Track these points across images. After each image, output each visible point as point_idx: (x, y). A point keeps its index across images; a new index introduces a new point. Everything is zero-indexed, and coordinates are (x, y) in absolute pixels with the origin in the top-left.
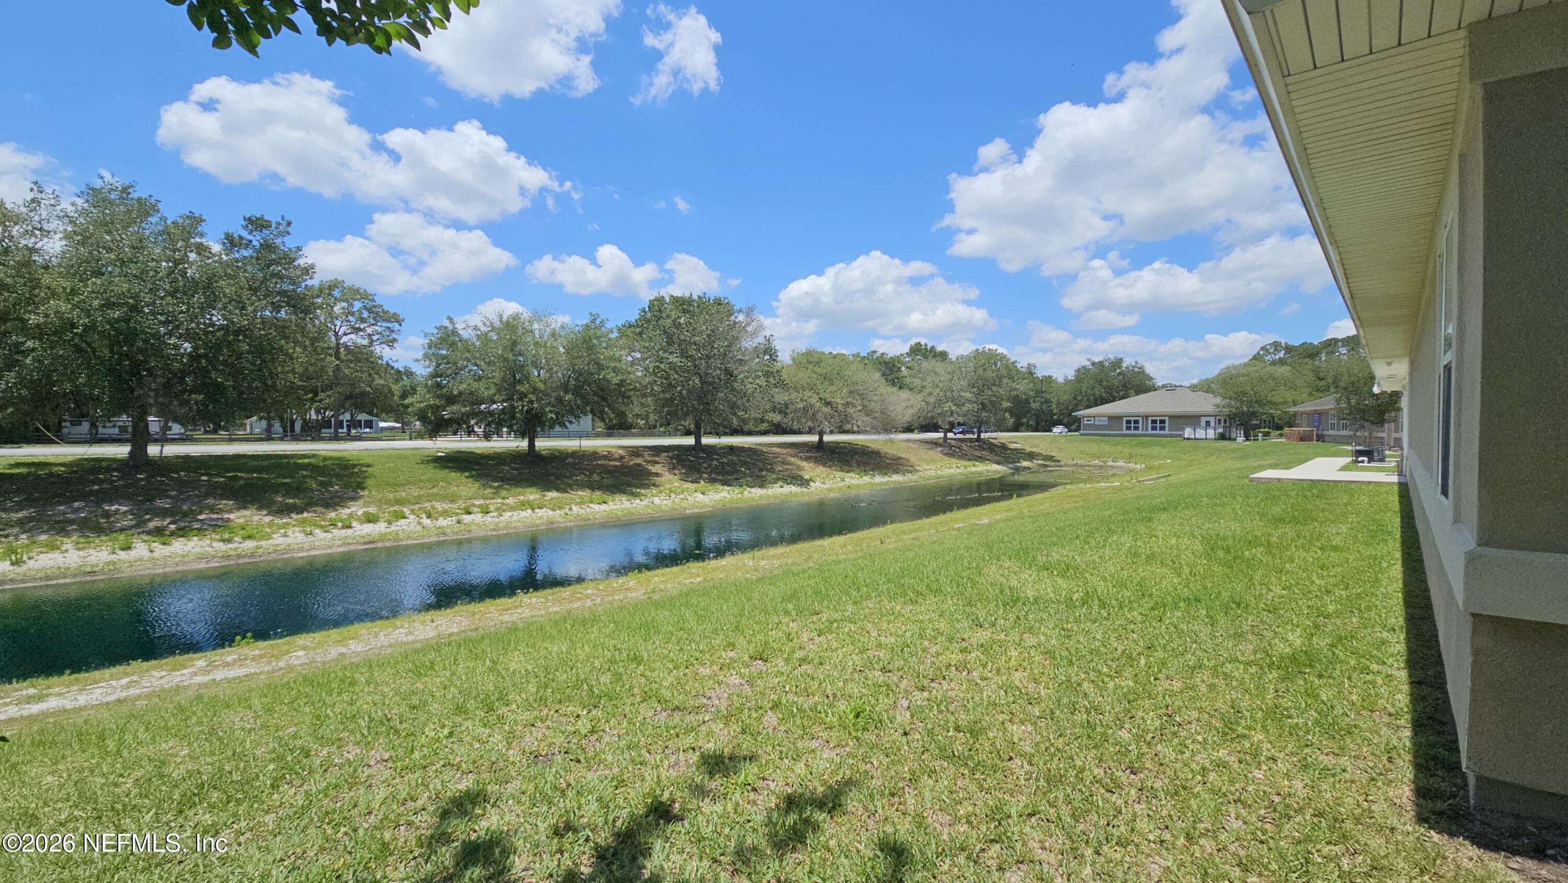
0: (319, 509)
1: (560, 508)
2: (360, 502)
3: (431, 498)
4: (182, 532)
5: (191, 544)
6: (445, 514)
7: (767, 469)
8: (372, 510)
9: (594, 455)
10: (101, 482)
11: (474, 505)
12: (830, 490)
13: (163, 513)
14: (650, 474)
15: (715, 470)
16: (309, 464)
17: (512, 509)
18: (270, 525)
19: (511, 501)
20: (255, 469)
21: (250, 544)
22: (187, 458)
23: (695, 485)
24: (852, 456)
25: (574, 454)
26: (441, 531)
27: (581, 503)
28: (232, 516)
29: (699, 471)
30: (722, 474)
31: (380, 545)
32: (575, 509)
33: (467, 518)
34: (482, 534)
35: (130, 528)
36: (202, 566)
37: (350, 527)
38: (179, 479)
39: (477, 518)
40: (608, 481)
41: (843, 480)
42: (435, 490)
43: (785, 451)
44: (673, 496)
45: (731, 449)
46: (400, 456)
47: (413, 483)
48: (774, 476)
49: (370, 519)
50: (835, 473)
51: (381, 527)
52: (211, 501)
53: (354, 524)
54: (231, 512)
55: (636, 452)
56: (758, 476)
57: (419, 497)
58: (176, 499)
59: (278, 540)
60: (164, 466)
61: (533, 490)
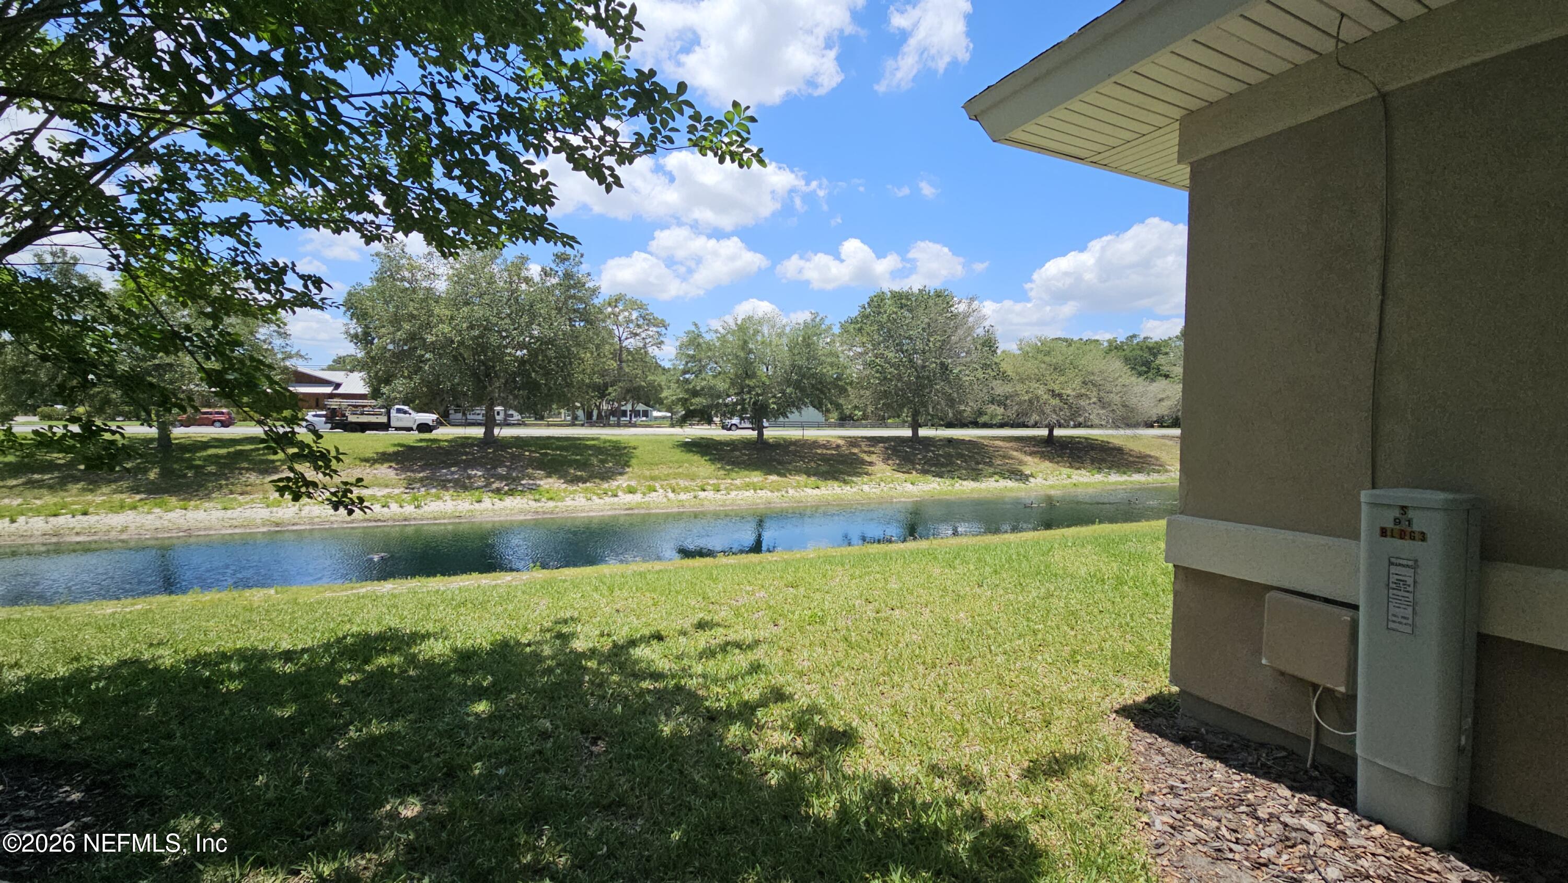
0: (597, 481)
1: (778, 490)
2: (626, 477)
3: (677, 476)
4: (511, 492)
5: (516, 501)
6: (686, 490)
7: (985, 463)
8: (633, 483)
9: (815, 444)
10: (466, 454)
11: (708, 484)
12: (1052, 487)
13: (501, 478)
14: (863, 462)
15: (928, 462)
16: (594, 446)
17: (738, 488)
18: (565, 490)
19: (738, 482)
20: (561, 448)
21: (551, 504)
22: (518, 438)
23: (906, 476)
24: (1087, 452)
25: (795, 443)
26: (681, 504)
27: (798, 487)
28: (542, 483)
29: (913, 463)
30: (935, 465)
31: (636, 511)
32: (791, 491)
33: (702, 494)
34: (712, 508)
35: (482, 487)
36: (522, 518)
37: (616, 496)
38: (512, 454)
39: (710, 494)
40: (824, 468)
41: (1069, 477)
42: (681, 470)
43: (1008, 445)
44: (883, 484)
45: (950, 441)
46: (657, 441)
47: (664, 463)
48: (991, 470)
49: (631, 491)
50: (1062, 469)
51: (638, 497)
52: (530, 471)
53: (620, 493)
54: (541, 479)
55: (853, 442)
56: (974, 470)
57: (668, 475)
58: (509, 468)
59: (569, 502)
60: (504, 444)
61: (756, 473)
